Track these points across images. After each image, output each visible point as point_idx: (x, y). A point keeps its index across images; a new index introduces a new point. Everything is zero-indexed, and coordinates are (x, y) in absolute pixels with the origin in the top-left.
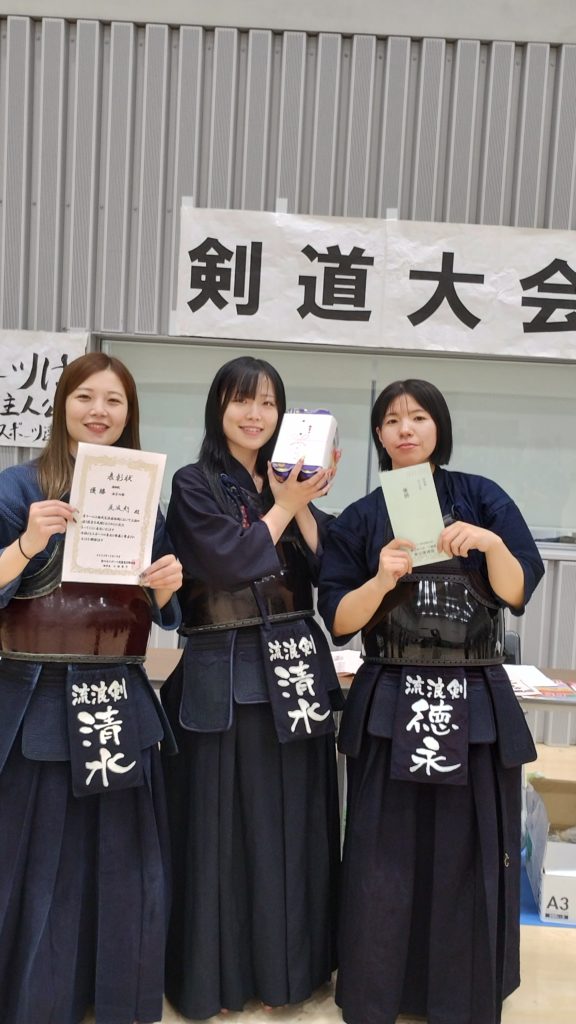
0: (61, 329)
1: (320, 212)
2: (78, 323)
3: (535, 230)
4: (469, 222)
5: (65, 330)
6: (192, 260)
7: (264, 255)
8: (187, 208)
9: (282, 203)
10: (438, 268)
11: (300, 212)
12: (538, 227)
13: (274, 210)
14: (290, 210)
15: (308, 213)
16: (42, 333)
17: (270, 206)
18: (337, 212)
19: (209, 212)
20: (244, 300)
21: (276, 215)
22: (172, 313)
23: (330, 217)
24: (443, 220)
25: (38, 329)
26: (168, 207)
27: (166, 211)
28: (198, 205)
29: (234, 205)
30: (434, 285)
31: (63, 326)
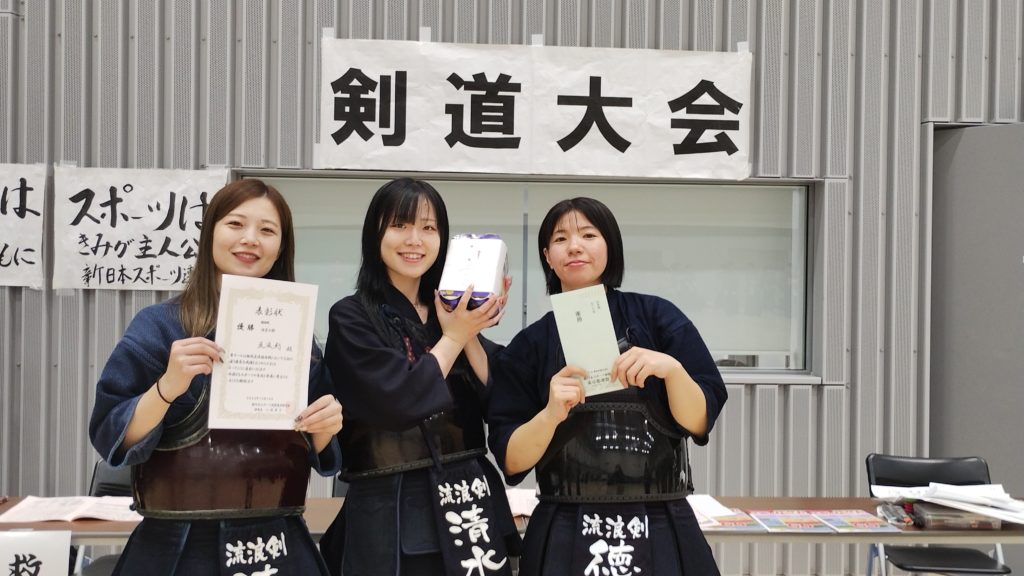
0: (199, 166)
1: (465, 39)
2: (217, 160)
3: (680, 52)
4: (615, 47)
5: (203, 167)
6: (335, 93)
7: (409, 84)
8: (328, 38)
9: (425, 32)
10: (586, 93)
11: (444, 40)
12: (683, 49)
13: (418, 39)
14: (434, 39)
15: (452, 41)
16: (180, 171)
17: (413, 36)
18: (482, 40)
19: (351, 42)
20: (390, 131)
21: (420, 43)
22: (316, 146)
23: (475, 45)
24: (589, 45)
25: (175, 167)
26: (309, 39)
27: (306, 43)
28: (339, 35)
29: (376, 35)
30: (582, 110)
31: (201, 163)
